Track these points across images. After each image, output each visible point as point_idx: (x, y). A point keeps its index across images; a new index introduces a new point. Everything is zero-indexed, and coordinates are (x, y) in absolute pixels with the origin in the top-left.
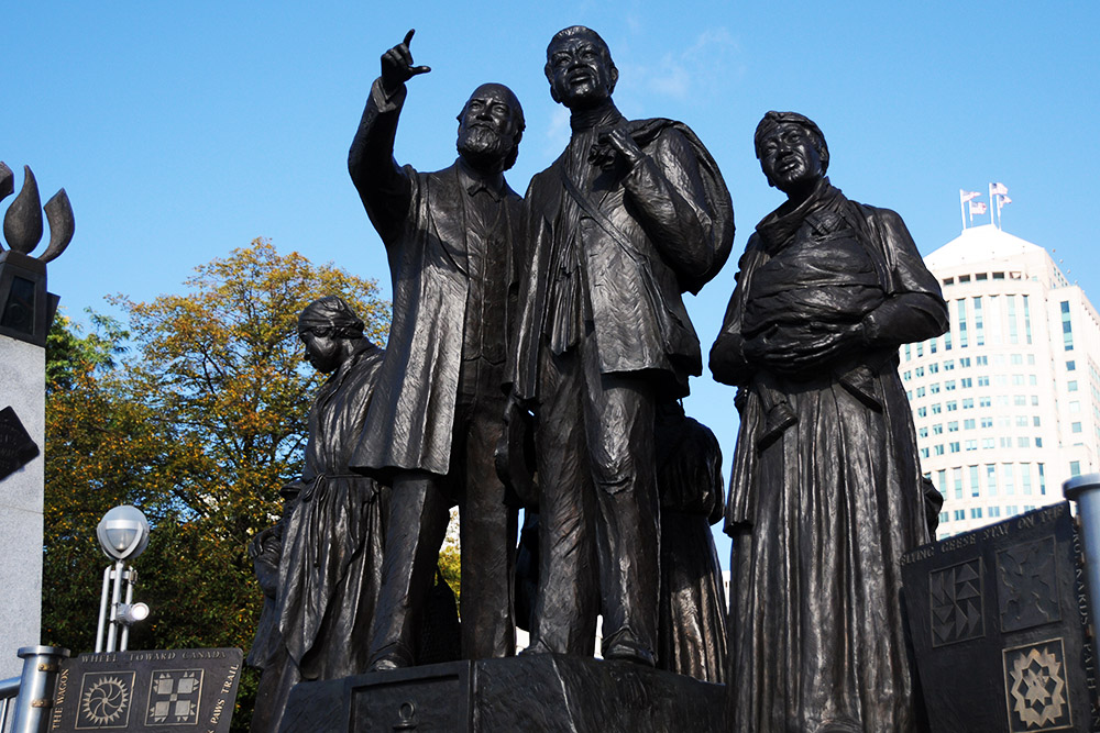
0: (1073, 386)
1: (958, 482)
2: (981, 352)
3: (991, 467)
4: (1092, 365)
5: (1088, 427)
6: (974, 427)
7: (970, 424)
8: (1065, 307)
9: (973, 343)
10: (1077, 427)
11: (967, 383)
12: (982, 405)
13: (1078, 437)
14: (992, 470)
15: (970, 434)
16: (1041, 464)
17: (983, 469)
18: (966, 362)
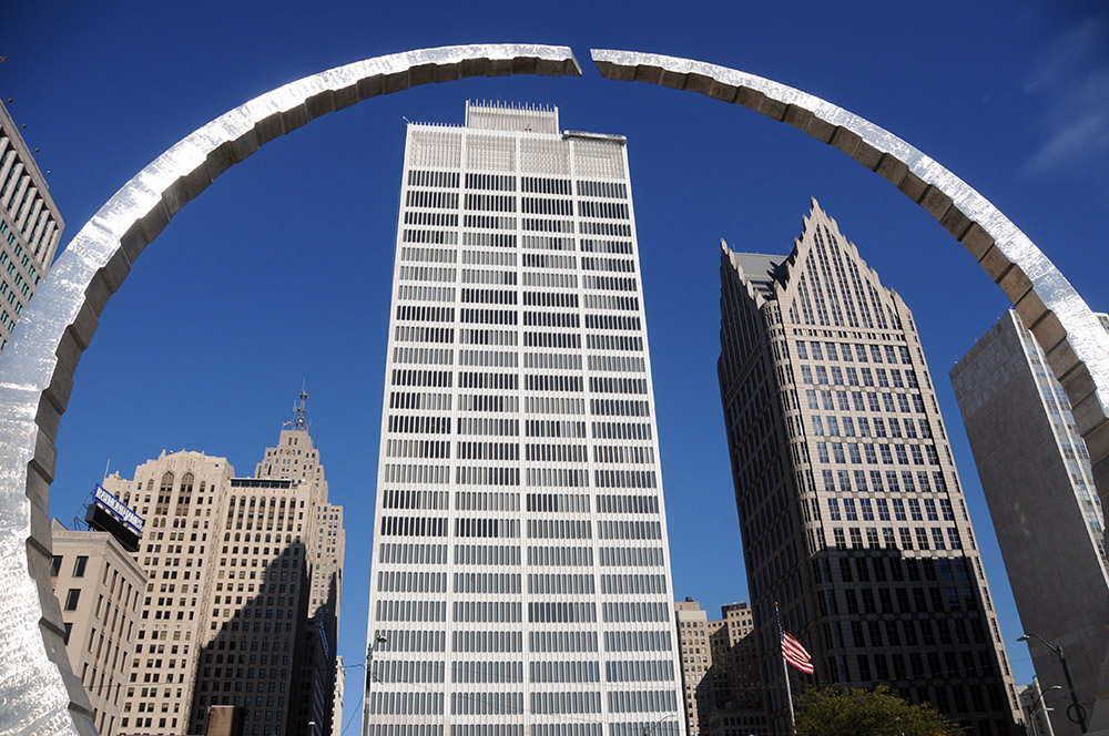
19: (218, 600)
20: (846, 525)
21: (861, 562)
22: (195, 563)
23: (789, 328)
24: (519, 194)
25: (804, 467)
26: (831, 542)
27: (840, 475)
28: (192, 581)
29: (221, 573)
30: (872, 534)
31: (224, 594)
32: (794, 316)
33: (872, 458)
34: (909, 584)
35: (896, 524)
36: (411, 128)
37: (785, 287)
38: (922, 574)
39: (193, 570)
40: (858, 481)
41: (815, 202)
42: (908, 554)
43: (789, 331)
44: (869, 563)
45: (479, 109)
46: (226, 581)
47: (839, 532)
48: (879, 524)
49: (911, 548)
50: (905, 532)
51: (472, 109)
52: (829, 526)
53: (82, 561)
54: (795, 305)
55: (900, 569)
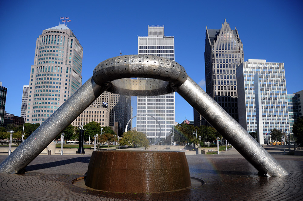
0: (71, 54)
1: (46, 69)
2: (58, 46)
3: (52, 67)
4: (75, 51)
5: (72, 62)
6: (51, 59)
7: (50, 58)
8: (72, 40)
9: (56, 44)
10: (70, 62)
11: (51, 51)
12: (53, 55)
13: (70, 64)
14: (53, 67)
15: (50, 60)
16: (62, 67)
17: (51, 67)
18: (51, 47)
19: (111, 102)
20: (221, 91)
21: (223, 98)
22: (107, 97)
23: (215, 50)
24: (156, 50)
25: (214, 80)
26: (217, 94)
27: (221, 81)
28: (107, 100)
29: (111, 98)
30: (226, 93)
31: (112, 101)
32: (217, 48)
33: (228, 78)
34: (231, 102)
35: (230, 91)
36: (139, 37)
37: (216, 42)
38: (234, 100)
39: (107, 98)
40: (224, 83)
41: (225, 20)
42: (232, 97)
43: (215, 52)
44: (224, 98)
45: (150, 27)
46: (112, 99)
47: (219, 93)
48: (227, 91)
49: (233, 95)
50: (232, 92)
51: (149, 27)
52: (217, 91)
53: (103, 111)
54: (217, 46)
55: (230, 99)
